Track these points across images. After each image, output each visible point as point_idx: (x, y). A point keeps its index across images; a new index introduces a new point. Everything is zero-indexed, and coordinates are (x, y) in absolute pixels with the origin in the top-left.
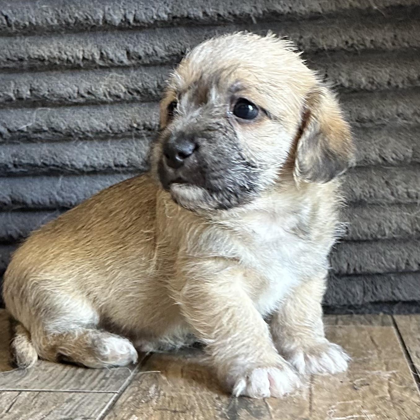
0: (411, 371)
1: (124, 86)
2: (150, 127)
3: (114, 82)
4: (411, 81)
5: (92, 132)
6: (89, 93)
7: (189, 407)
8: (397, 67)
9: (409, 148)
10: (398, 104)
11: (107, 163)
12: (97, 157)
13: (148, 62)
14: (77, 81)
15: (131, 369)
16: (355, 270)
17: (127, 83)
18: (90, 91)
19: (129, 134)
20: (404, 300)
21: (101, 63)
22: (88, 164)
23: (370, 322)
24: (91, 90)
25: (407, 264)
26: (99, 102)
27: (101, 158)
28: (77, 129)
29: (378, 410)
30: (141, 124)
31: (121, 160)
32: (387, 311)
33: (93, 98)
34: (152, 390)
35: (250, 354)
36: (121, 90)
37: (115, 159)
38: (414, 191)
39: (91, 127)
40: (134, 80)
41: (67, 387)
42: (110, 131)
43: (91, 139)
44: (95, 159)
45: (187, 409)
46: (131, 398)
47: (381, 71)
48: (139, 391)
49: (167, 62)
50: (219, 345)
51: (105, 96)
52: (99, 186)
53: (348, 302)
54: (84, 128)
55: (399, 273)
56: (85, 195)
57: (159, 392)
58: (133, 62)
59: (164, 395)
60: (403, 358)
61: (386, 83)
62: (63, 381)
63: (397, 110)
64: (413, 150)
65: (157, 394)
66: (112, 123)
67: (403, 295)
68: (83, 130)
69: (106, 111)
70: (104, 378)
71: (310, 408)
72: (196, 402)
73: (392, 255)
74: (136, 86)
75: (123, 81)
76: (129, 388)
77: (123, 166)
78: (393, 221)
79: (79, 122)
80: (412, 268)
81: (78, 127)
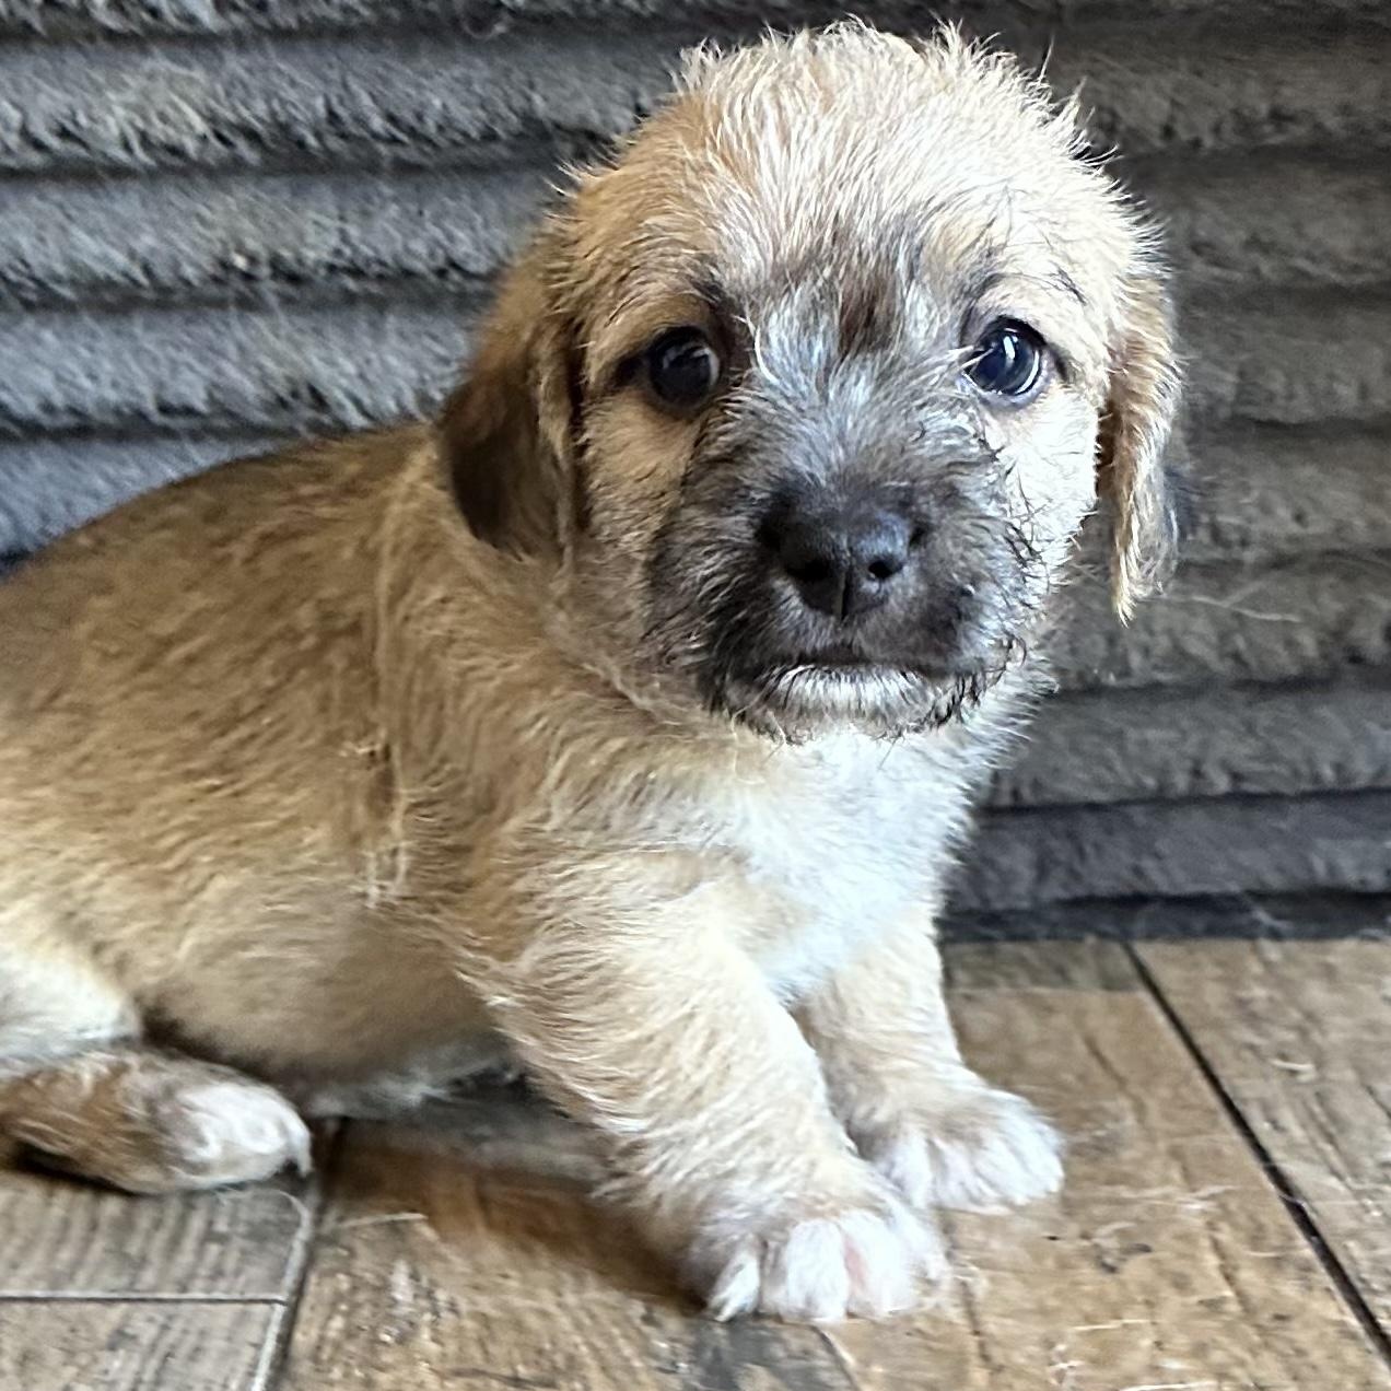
0: (1271, 1187)
1: (199, 112)
2: (295, 267)
3: (162, 96)
4: (1246, 125)
5: (73, 283)
6: (64, 134)
7: (560, 1360)
8: (1199, 74)
9: (1225, 368)
10: (1195, 210)
11: (133, 399)
12: (93, 377)
13: (293, 23)
14: (18, 89)
15: (294, 1193)
16: (1015, 793)
17: (212, 103)
18: (70, 127)
19: (213, 291)
20: (1173, 892)
21: (112, 21)
22: (58, 400)
23: (1062, 972)
24: (76, 124)
25: (1197, 773)
26: (104, 168)
27: (105, 379)
28: (17, 271)
29: (1217, 1357)
30: (264, 255)
31: (184, 389)
32: (1110, 929)
33: (82, 152)
34: (401, 1286)
35: (777, 1167)
36: (190, 128)
37: (160, 385)
38: (1234, 520)
39: (71, 263)
40: (239, 92)
41: (91, 1282)
42: (143, 280)
43: (70, 308)
44: (86, 383)
45: (555, 1369)
46: (338, 1323)
47: (1139, 86)
48: (354, 1289)
49: (366, 25)
50: (663, 1138)
51: (127, 147)
52: (100, 484)
53: (985, 901)
54: (42, 265)
55: (1161, 801)
56: (45, 518)
57: (430, 1295)
58: (237, 19)
59: (453, 1308)
60: (1224, 1131)
61: (1156, 131)
62: (66, 1255)
63: (1191, 232)
64: (1241, 374)
65: (424, 1303)
66: (153, 251)
67: (1169, 876)
68: (39, 273)
69: (128, 203)
70: (210, 1236)
71: (985, 1358)
72: (578, 1339)
73: (1144, 744)
74: (245, 113)
75: (195, 94)
76: (313, 1279)
77: (189, 411)
78: (1158, 626)
79: (25, 243)
80: (1211, 784)
81: (24, 262)
